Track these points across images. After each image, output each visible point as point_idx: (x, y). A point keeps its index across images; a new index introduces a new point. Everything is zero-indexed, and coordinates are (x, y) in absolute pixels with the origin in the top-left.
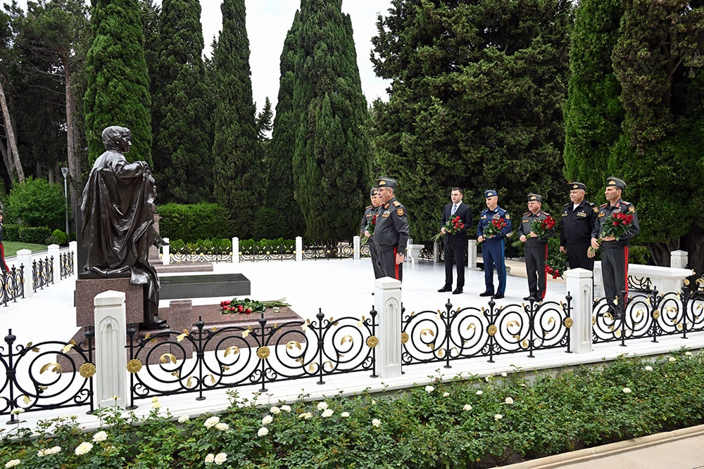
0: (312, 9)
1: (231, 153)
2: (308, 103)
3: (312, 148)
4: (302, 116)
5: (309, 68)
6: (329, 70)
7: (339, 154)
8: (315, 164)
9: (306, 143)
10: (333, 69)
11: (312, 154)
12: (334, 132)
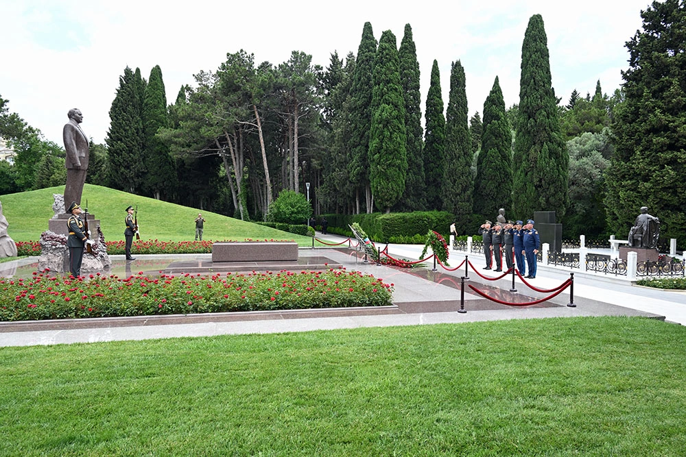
0: (535, 88)
1: (459, 178)
2: (529, 148)
3: (532, 178)
4: (524, 157)
5: (532, 126)
6: (547, 128)
7: (554, 182)
8: (534, 188)
9: (526, 174)
10: (550, 128)
11: (532, 181)
12: (552, 169)
